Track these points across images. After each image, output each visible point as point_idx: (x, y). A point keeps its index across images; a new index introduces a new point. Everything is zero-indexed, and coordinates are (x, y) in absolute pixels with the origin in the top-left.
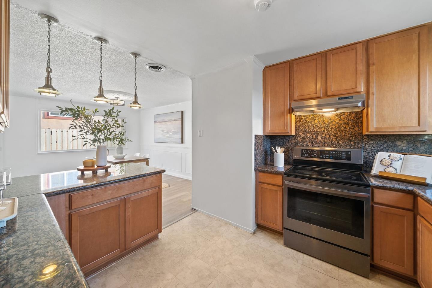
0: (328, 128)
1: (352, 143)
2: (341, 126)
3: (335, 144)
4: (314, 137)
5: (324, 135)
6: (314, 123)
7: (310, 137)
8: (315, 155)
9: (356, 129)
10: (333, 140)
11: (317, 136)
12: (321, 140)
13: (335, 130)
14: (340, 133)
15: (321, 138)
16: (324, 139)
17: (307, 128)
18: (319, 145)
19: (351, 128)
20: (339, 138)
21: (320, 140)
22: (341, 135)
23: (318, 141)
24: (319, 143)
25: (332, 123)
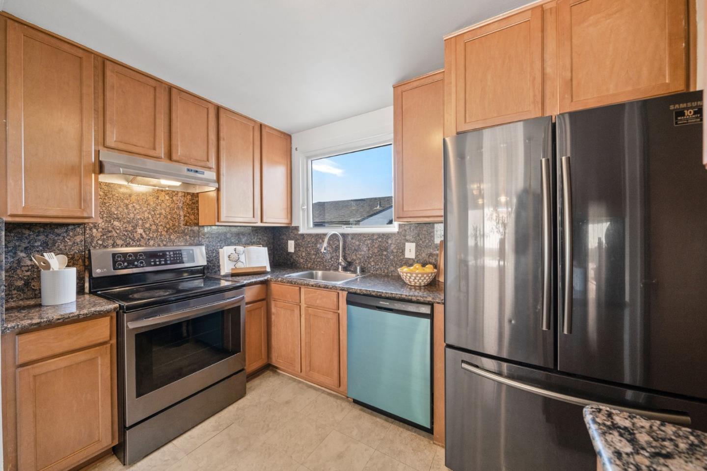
0: (155, 214)
1: (188, 237)
2: (174, 212)
3: (165, 240)
4: (130, 228)
5: (147, 225)
6: (129, 201)
7: (122, 228)
8: (142, 263)
9: (192, 217)
10: (163, 233)
11: (135, 227)
12: (143, 234)
13: (166, 217)
14: (172, 222)
15: (142, 231)
16: (148, 233)
17: (113, 209)
18: (138, 243)
19: (186, 216)
20: (171, 231)
21: (141, 234)
22: (174, 225)
23: (137, 236)
24: (139, 240)
25: (160, 205)
